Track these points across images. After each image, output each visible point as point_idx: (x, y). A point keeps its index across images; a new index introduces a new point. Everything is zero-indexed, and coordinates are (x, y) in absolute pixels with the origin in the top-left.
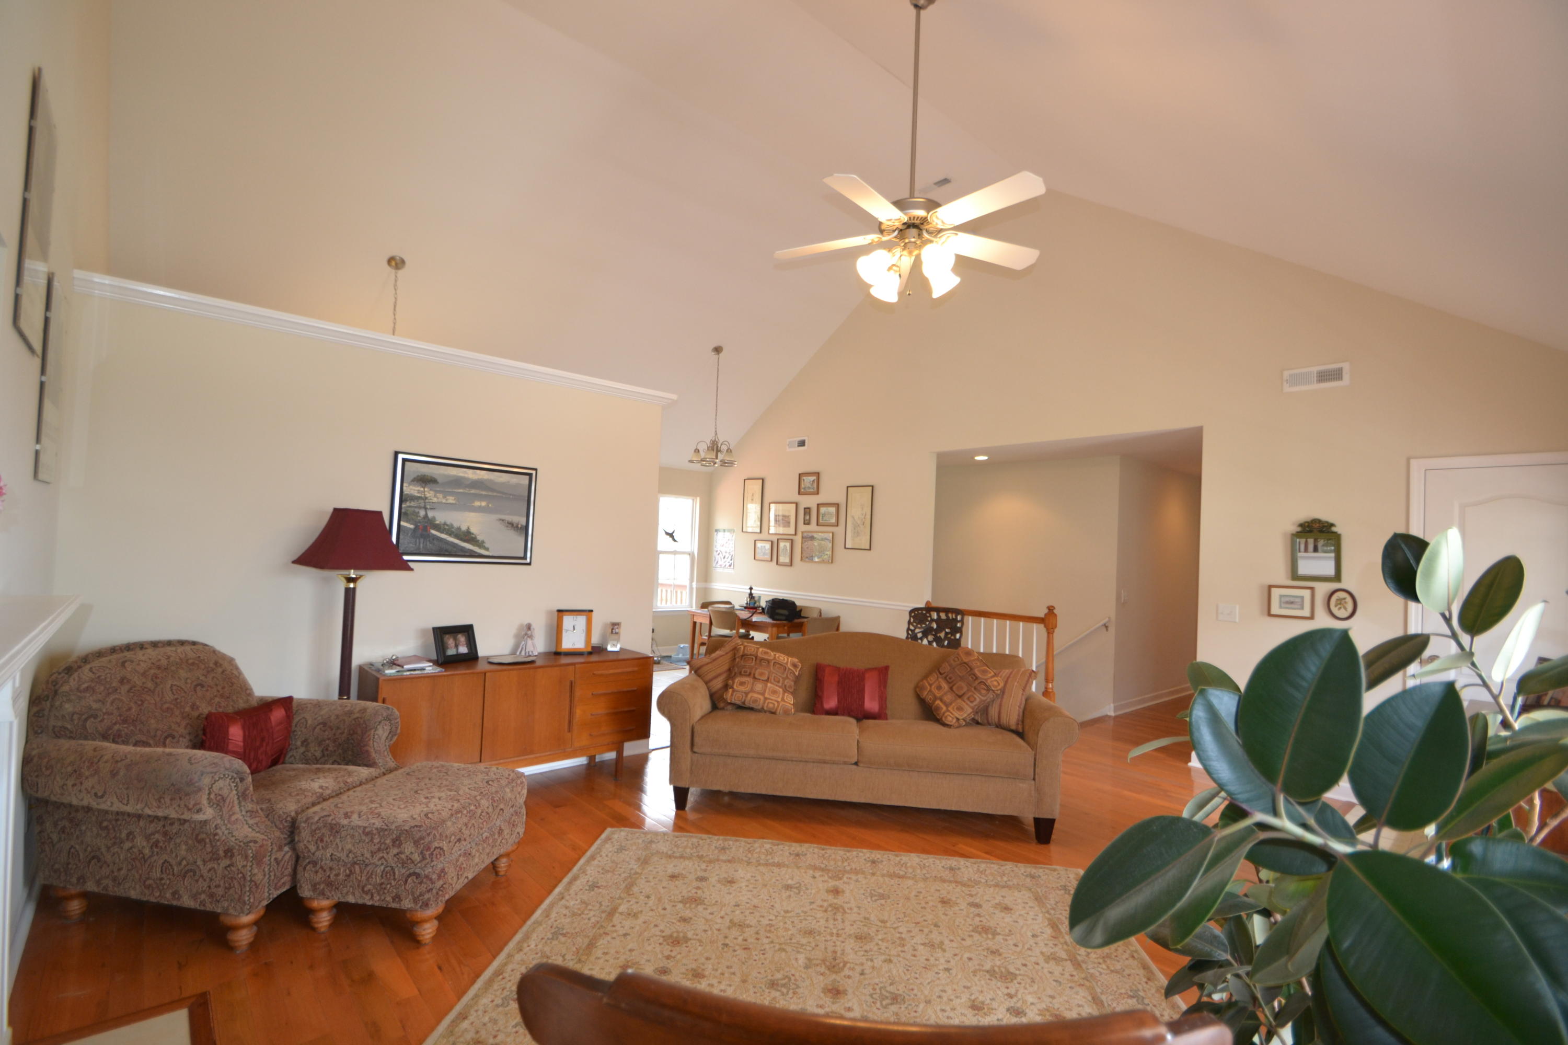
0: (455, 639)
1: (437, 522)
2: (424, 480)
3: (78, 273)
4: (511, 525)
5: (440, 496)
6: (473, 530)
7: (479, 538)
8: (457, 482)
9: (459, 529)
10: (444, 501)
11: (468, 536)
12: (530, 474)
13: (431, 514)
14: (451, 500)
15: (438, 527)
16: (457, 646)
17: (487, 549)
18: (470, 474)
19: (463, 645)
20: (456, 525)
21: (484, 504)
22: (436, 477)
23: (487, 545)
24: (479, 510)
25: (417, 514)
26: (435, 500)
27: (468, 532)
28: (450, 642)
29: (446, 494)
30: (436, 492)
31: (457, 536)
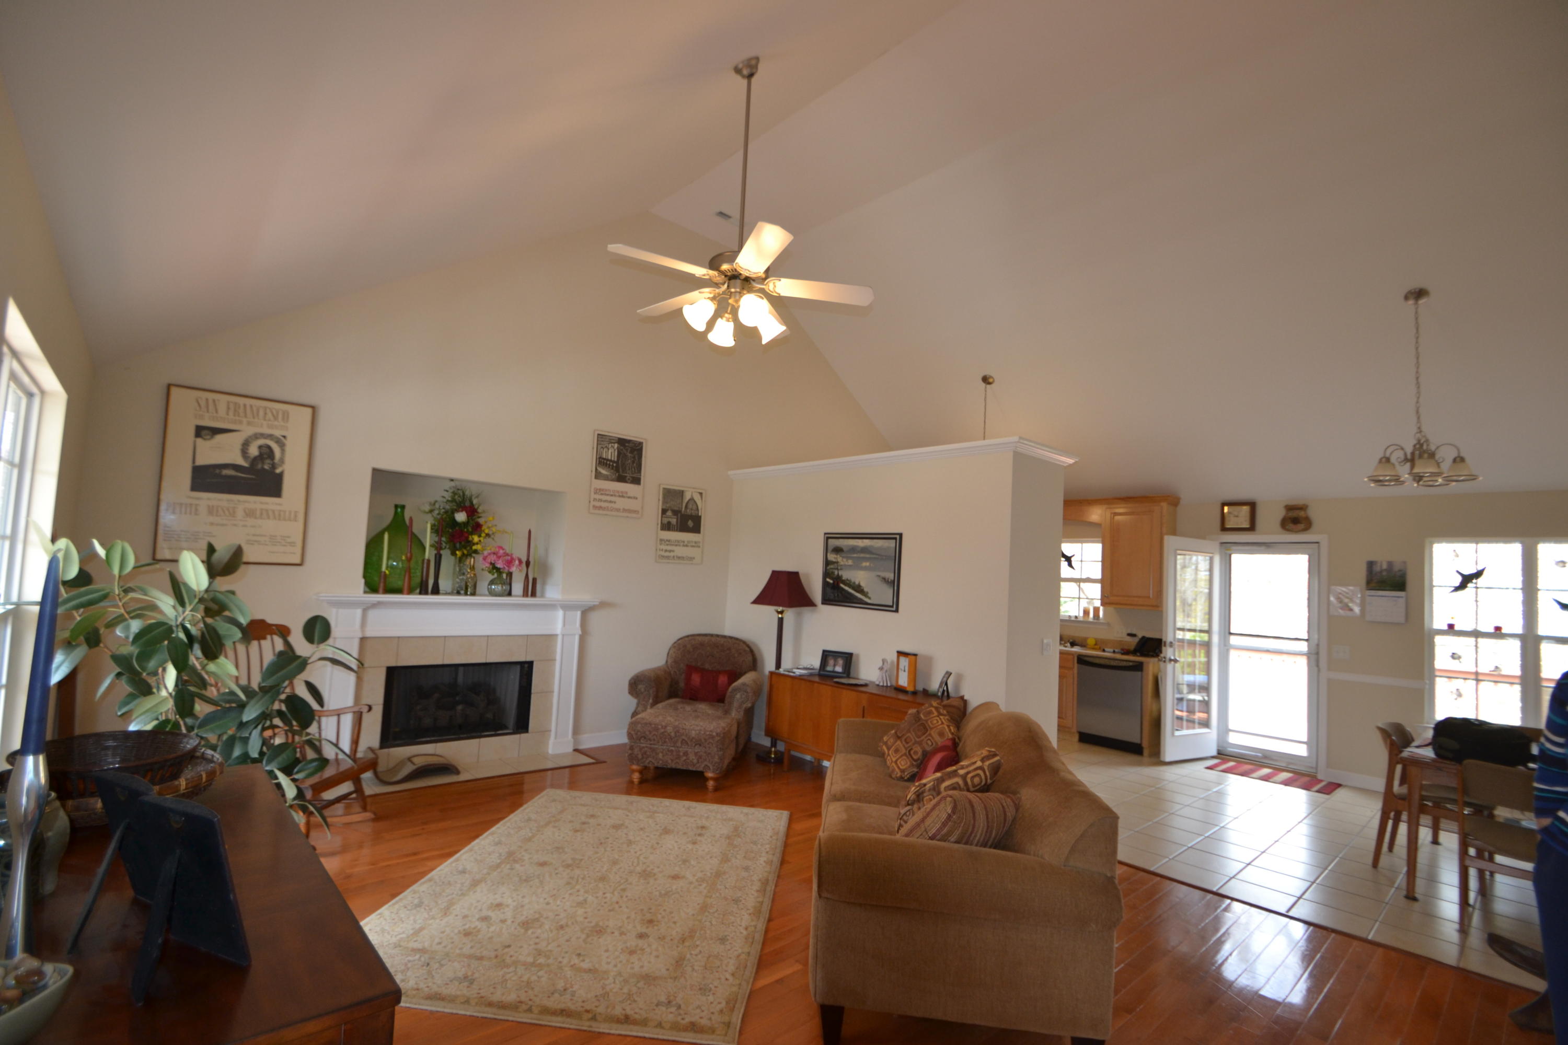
0: (835, 661)
1: (843, 579)
2: (838, 550)
3: (730, 473)
4: (885, 580)
5: (845, 560)
6: (862, 584)
7: (866, 590)
8: (853, 549)
9: (854, 583)
10: (847, 563)
11: (859, 589)
12: (898, 538)
13: (840, 573)
14: (850, 562)
15: (844, 582)
16: (835, 666)
17: (870, 598)
18: (861, 543)
19: (840, 666)
20: (853, 580)
21: (868, 564)
22: (842, 547)
23: (870, 595)
24: (865, 569)
25: (833, 573)
26: (842, 563)
27: (859, 586)
28: (831, 662)
29: (848, 558)
30: (843, 557)
31: (853, 588)
